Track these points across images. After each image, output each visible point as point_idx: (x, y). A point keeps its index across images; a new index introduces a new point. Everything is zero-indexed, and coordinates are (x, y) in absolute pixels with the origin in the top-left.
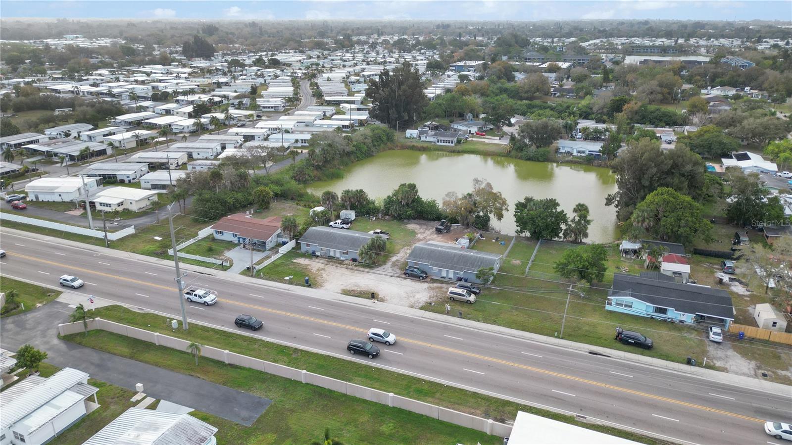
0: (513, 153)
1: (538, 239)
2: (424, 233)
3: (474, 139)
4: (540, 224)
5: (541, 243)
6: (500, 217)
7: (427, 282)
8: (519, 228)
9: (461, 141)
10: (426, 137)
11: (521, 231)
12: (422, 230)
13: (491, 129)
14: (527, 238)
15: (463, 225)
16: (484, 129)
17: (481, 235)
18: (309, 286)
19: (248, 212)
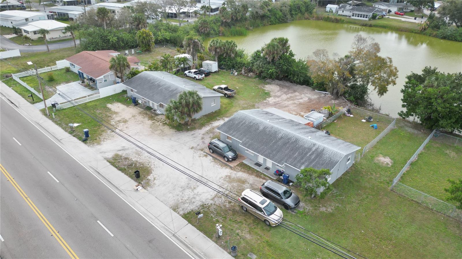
0: (429, 31)
1: (431, 129)
2: (279, 97)
3: (390, 17)
4: (439, 109)
5: (435, 136)
6: (382, 91)
7: (231, 168)
8: (405, 110)
9: (376, 16)
10: (343, 12)
11: (408, 114)
12: (279, 94)
13: (412, 11)
14: (415, 125)
15: (332, 94)
16: (404, 10)
17: (349, 111)
18: (84, 141)
19: (127, 52)
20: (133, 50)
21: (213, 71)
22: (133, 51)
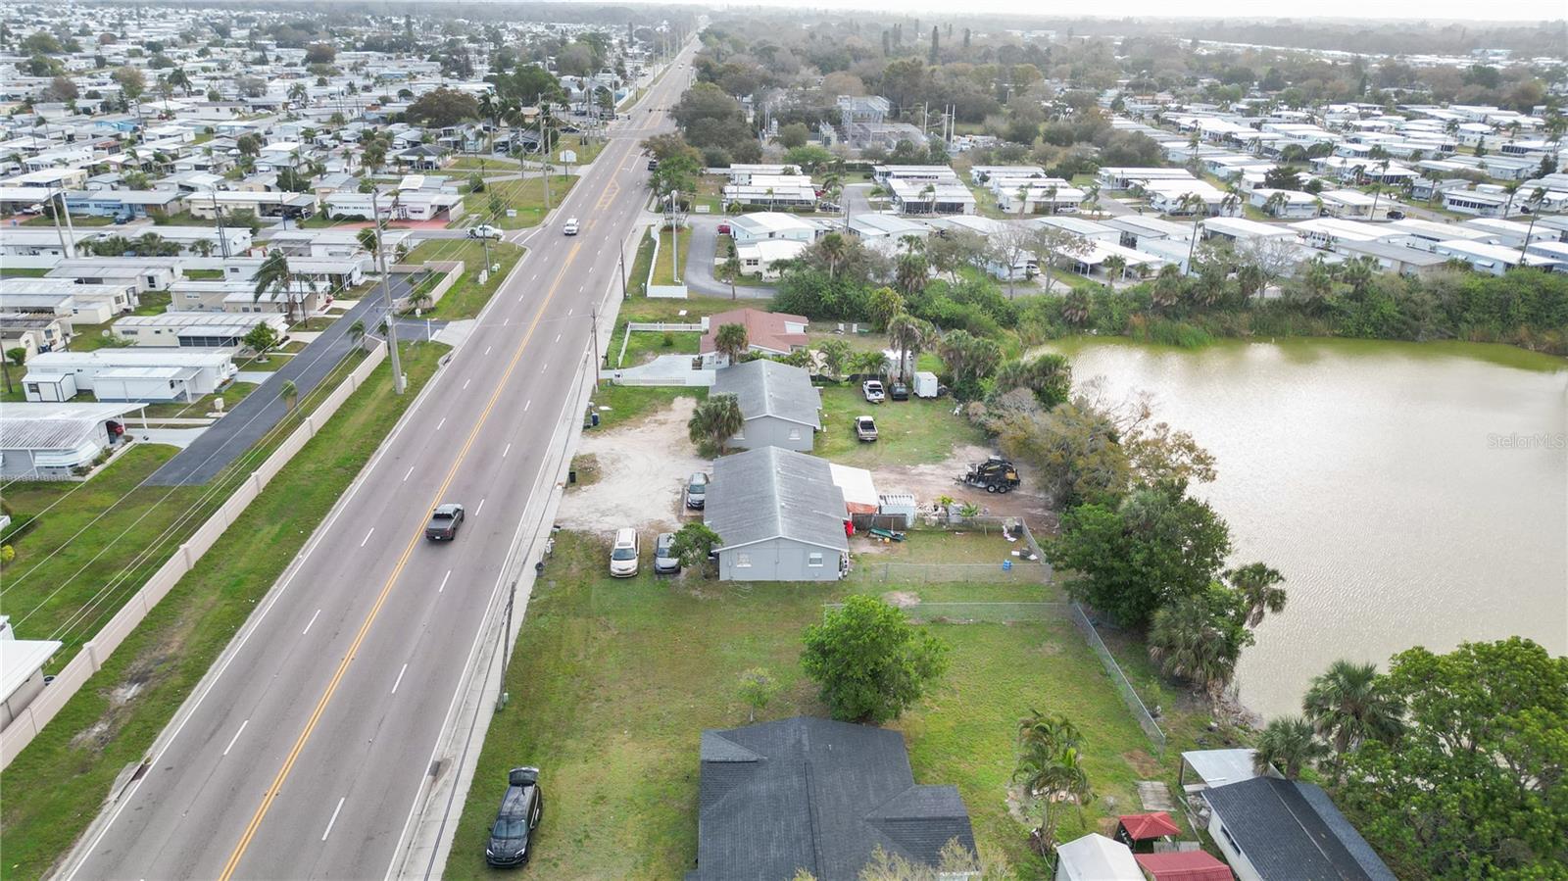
7: (680, 515)
17: (1017, 532)
18: (586, 428)
19: (841, 326)
20: (855, 326)
21: (921, 395)
22: (855, 328)
